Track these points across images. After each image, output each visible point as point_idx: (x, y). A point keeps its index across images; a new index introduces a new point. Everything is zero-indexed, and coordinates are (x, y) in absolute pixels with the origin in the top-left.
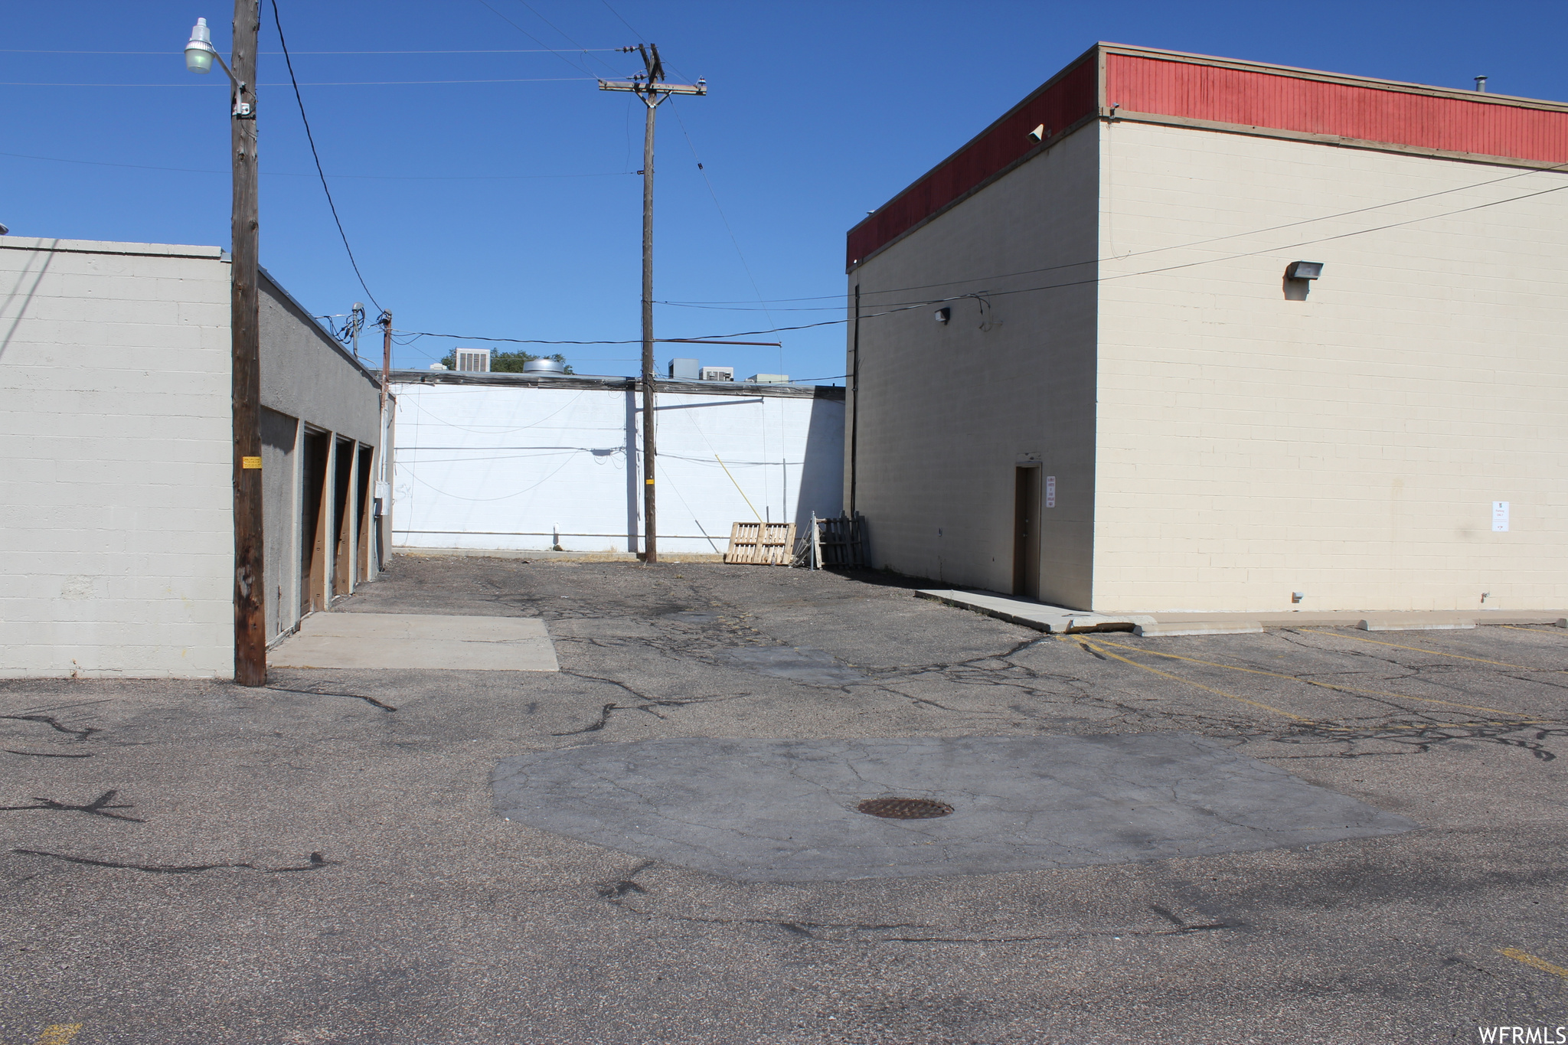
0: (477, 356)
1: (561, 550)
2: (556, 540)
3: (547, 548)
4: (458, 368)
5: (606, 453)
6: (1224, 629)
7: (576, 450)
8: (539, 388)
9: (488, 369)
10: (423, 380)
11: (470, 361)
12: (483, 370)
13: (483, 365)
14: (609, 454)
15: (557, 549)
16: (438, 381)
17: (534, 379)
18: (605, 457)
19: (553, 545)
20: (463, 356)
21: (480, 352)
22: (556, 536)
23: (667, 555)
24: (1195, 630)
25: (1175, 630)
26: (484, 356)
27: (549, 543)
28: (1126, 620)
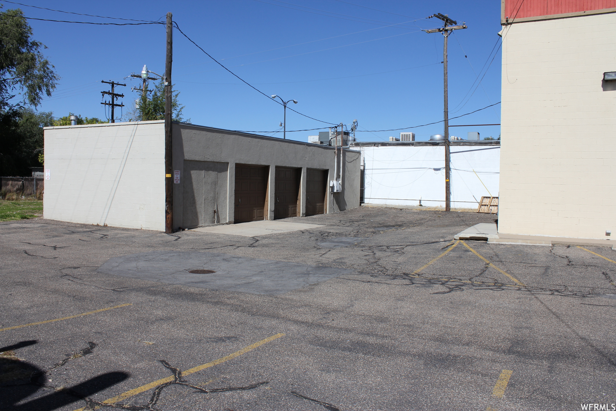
0: (407, 135)
1: (422, 206)
2: (420, 202)
3: (417, 205)
4: (401, 140)
5: (438, 169)
6: (530, 243)
7: (428, 169)
8: (414, 146)
9: (411, 140)
10: (375, 145)
11: (405, 137)
12: (409, 140)
13: (409, 138)
14: (440, 170)
15: (421, 205)
16: (380, 145)
17: (413, 143)
18: (438, 171)
19: (419, 204)
20: (402, 135)
21: (408, 133)
22: (420, 201)
23: (458, 209)
24: (514, 242)
25: (504, 242)
26: (410, 135)
27: (418, 203)
28: (484, 236)
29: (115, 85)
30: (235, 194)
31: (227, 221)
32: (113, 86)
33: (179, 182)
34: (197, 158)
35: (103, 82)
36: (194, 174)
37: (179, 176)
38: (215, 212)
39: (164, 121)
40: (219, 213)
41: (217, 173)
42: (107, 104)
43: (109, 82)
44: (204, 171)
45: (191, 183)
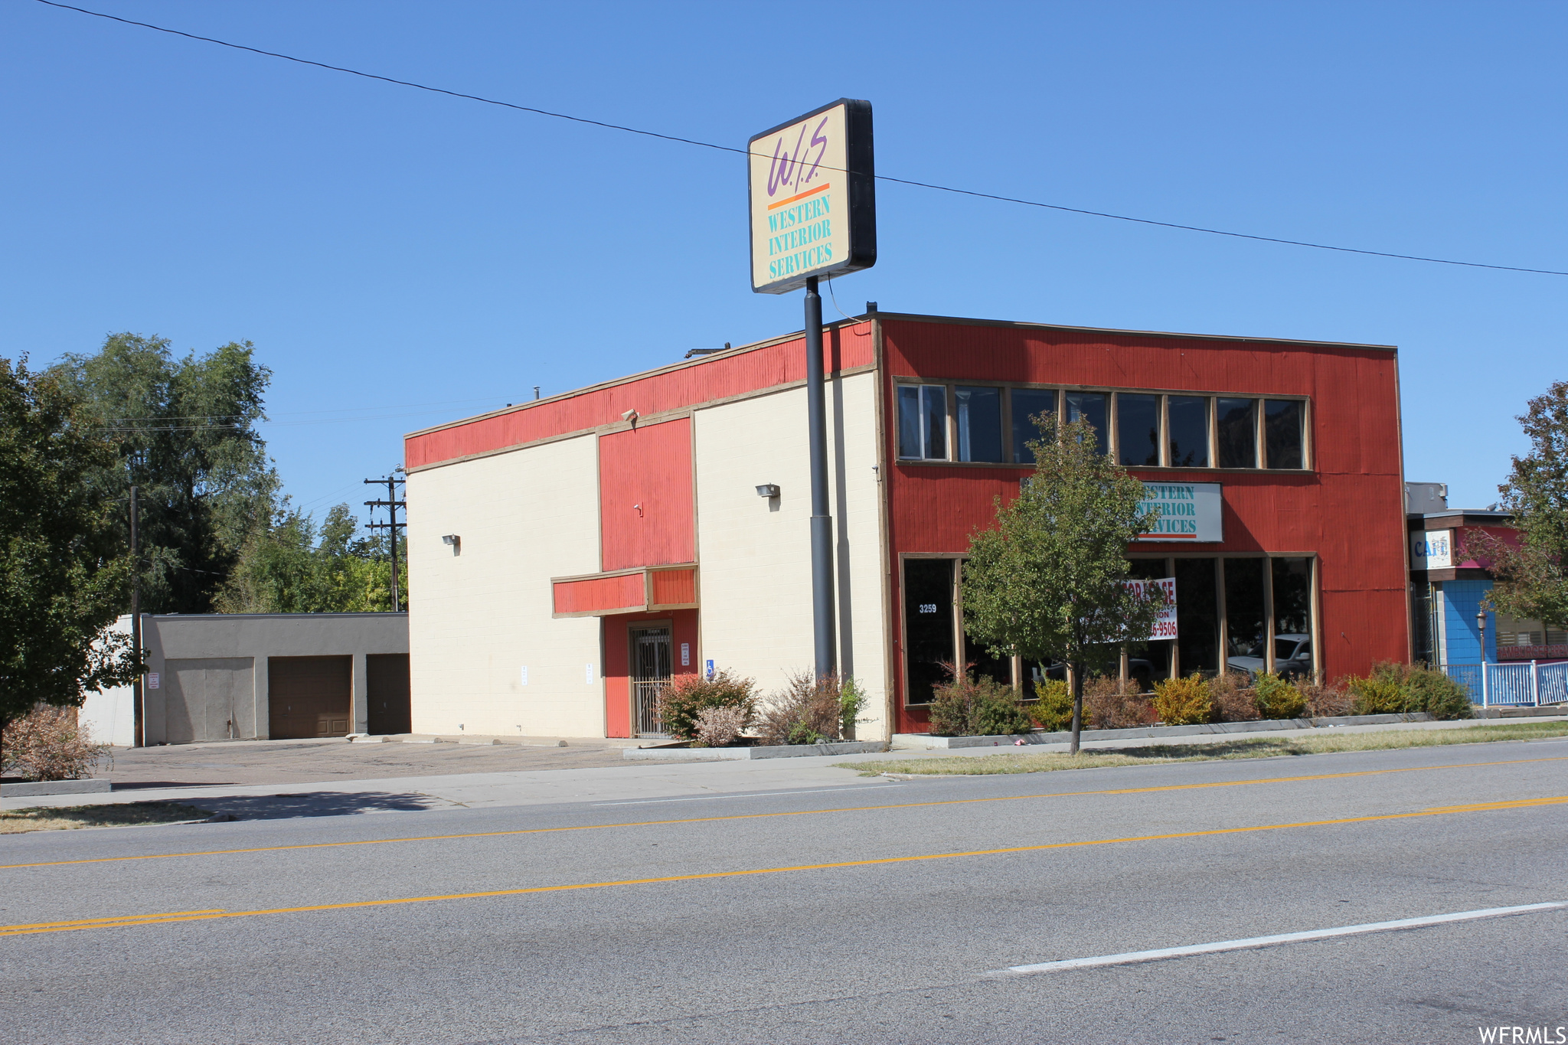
29: (395, 485)
30: (269, 699)
31: (255, 736)
32: (391, 487)
33: (157, 687)
34: (190, 656)
35: (366, 482)
36: (184, 676)
37: (157, 680)
38: (229, 723)
39: (131, 616)
40: (239, 725)
41: (230, 671)
42: (377, 526)
43: (382, 479)
44: (204, 670)
45: (179, 688)
